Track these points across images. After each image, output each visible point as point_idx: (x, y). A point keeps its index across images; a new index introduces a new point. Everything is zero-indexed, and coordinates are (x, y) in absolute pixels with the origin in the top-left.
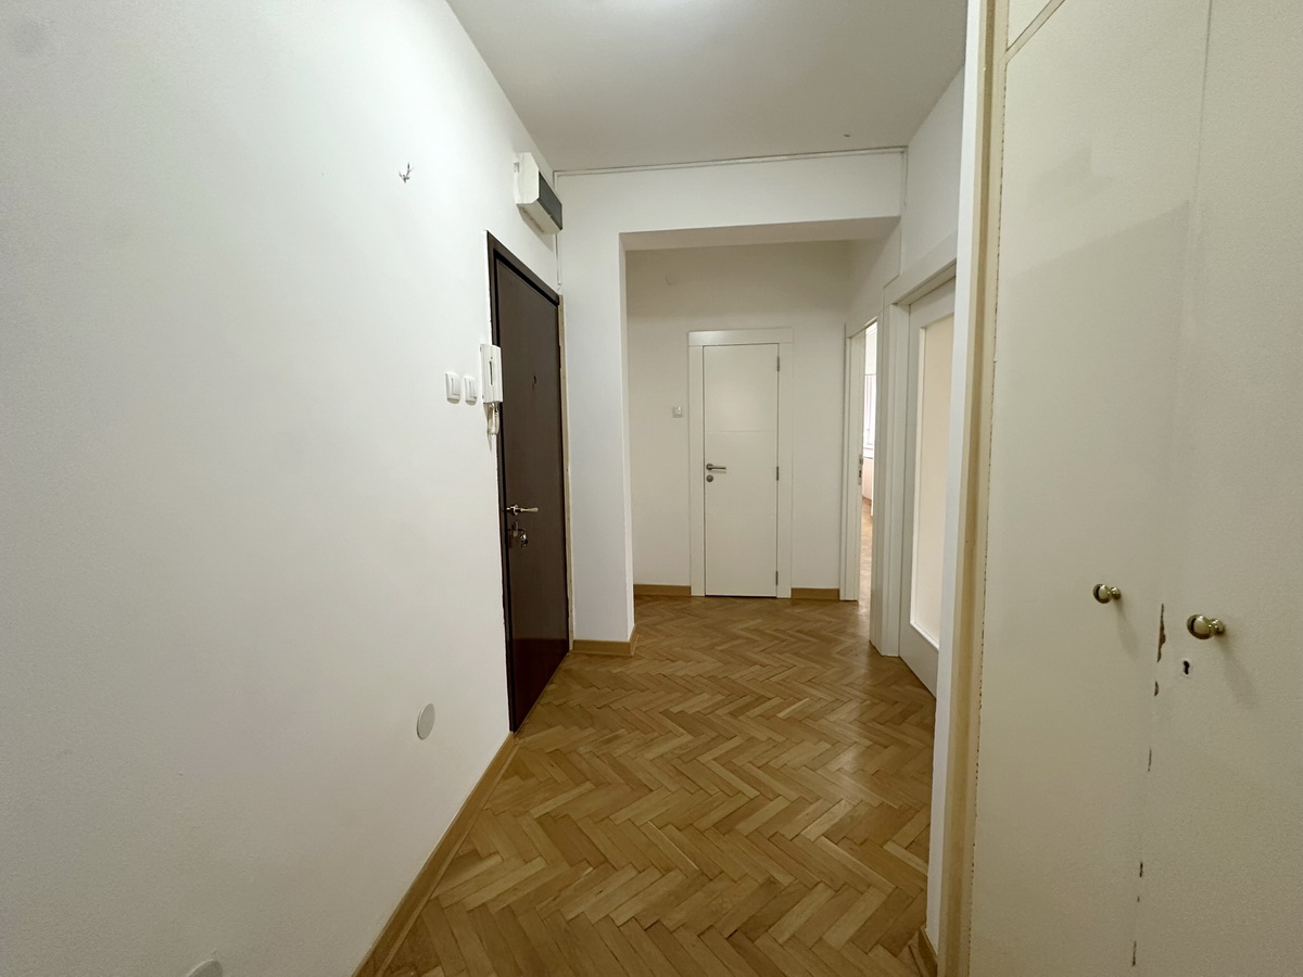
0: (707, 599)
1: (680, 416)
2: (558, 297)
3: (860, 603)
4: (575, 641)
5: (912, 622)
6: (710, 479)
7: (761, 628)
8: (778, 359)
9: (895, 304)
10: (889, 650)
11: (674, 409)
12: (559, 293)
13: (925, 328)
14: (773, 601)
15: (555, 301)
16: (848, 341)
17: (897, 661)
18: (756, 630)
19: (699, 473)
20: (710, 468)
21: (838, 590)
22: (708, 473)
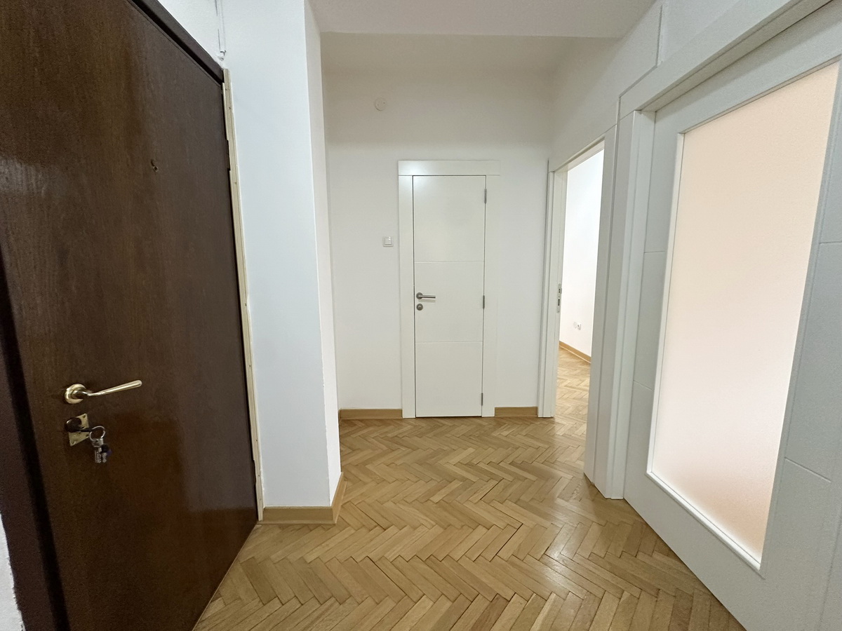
0: (418, 421)
1: (390, 246)
2: (221, 71)
3: (557, 420)
4: (265, 510)
5: (649, 472)
6: (420, 308)
7: (475, 462)
8: (486, 191)
9: (640, 110)
10: (612, 491)
11: (384, 239)
12: (223, 65)
13: (684, 133)
14: (478, 421)
15: (217, 76)
16: (551, 174)
17: (622, 505)
18: (469, 465)
19: (410, 302)
20: (420, 296)
21: (536, 409)
22: (417, 302)
